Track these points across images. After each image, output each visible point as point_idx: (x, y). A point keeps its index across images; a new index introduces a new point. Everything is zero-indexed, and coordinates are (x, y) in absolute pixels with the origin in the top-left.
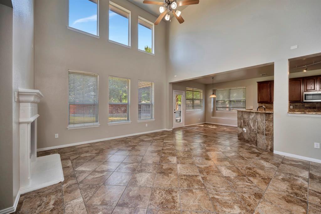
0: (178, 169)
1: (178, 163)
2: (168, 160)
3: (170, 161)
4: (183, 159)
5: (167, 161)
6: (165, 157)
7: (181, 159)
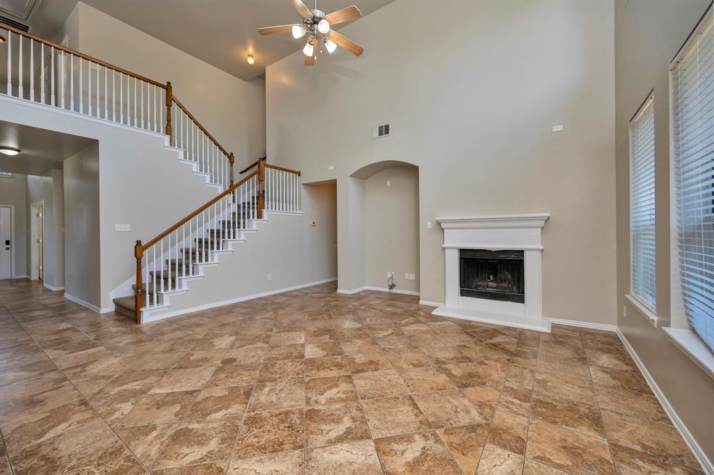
0: (303, 337)
1: (303, 345)
2: (323, 350)
3: (318, 347)
4: (292, 353)
5: (324, 347)
6: (333, 355)
7: (295, 354)
